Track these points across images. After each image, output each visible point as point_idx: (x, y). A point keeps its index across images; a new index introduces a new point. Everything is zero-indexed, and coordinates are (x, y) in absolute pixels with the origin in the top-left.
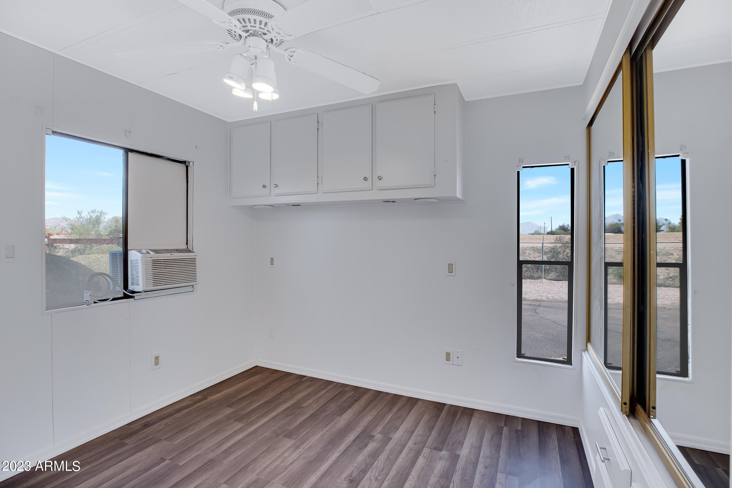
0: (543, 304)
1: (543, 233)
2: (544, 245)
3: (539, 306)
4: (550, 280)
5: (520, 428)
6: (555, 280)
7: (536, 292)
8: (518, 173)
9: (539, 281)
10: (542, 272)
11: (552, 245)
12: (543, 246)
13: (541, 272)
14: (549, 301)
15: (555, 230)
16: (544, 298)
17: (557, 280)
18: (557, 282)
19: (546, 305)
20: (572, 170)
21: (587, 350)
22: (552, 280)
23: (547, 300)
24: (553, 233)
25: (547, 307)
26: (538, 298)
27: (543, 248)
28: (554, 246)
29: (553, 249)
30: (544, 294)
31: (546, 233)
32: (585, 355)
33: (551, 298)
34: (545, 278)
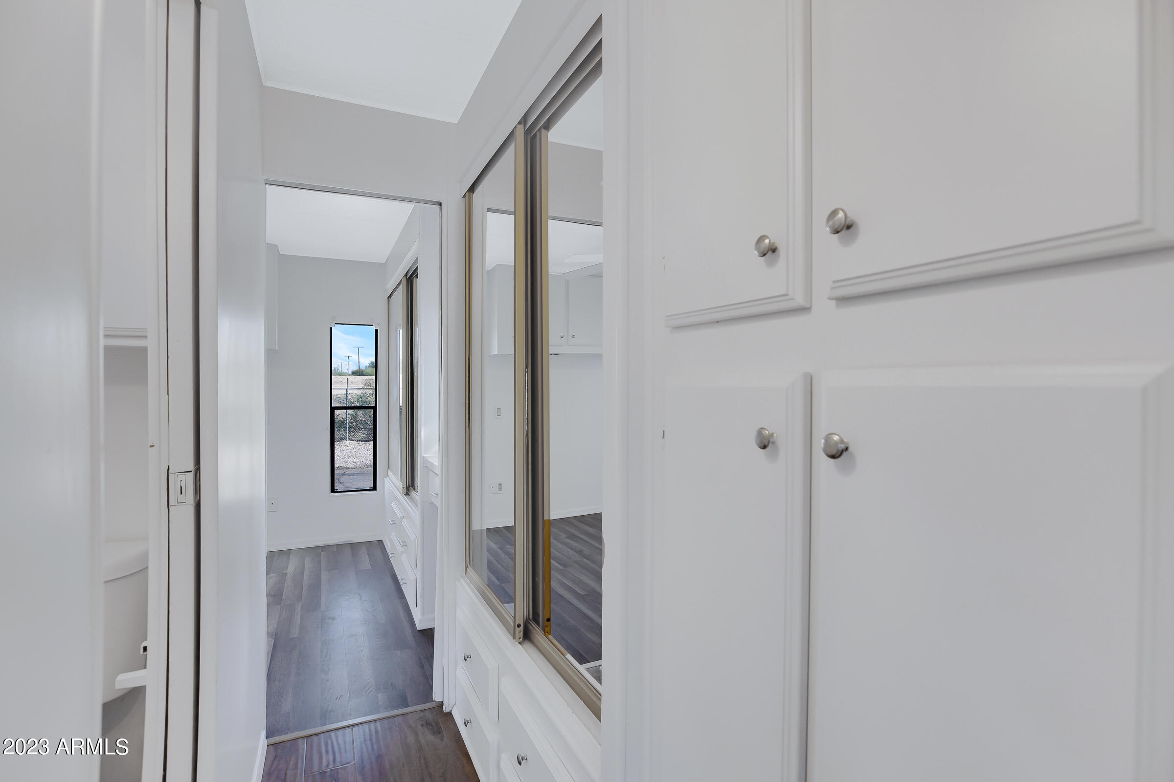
0: (349, 471)
1: (346, 373)
2: (349, 391)
3: (344, 474)
4: (357, 441)
5: (335, 550)
6: (364, 441)
7: (339, 458)
8: (331, 328)
9: (344, 442)
10: (347, 433)
11: (359, 392)
12: (347, 394)
13: (345, 430)
14: (356, 467)
15: (364, 369)
16: (350, 465)
17: (366, 441)
18: (367, 443)
19: (352, 472)
20: (376, 331)
21: (388, 476)
22: (360, 441)
23: (353, 466)
24: (360, 374)
25: (353, 474)
26: (341, 465)
27: (347, 396)
28: (362, 393)
29: (361, 398)
30: (350, 460)
31: (350, 373)
32: (387, 480)
33: (359, 464)
34: (350, 439)
